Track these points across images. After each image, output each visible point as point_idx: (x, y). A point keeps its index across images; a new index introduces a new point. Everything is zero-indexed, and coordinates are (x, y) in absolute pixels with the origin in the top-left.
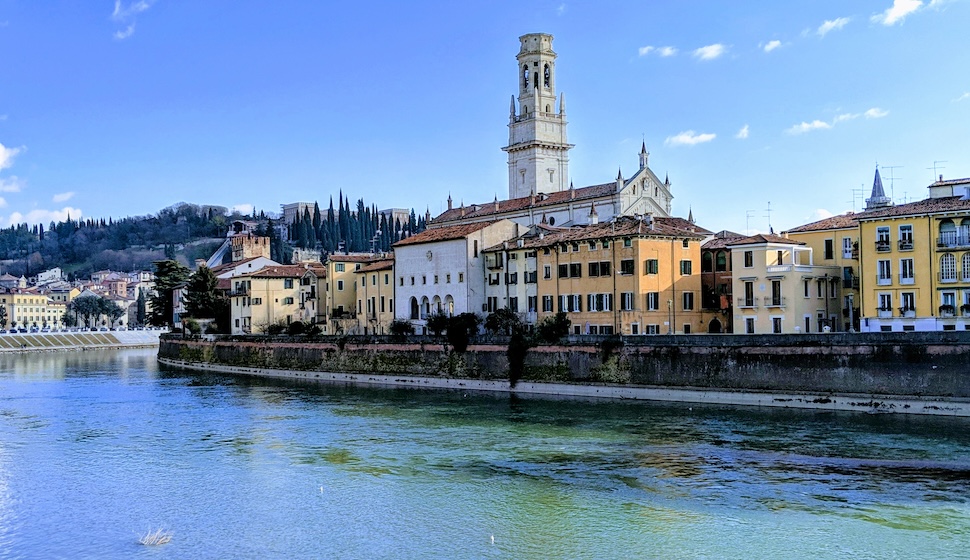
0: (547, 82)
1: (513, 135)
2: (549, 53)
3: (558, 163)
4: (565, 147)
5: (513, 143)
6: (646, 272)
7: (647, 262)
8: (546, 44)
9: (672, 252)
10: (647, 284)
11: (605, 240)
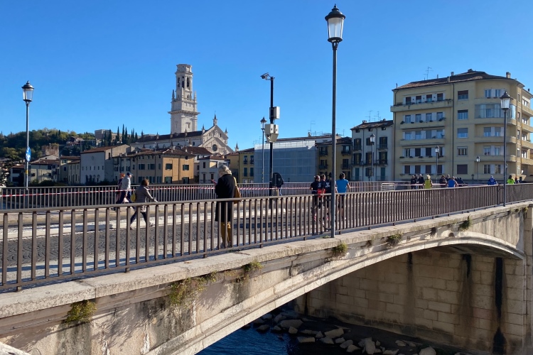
0: (188, 86)
1: (173, 107)
2: (190, 73)
3: (193, 120)
4: (196, 114)
5: (173, 110)
6: (167, 169)
7: (167, 165)
8: (188, 69)
9: (179, 161)
10: (166, 173)
11: (153, 155)
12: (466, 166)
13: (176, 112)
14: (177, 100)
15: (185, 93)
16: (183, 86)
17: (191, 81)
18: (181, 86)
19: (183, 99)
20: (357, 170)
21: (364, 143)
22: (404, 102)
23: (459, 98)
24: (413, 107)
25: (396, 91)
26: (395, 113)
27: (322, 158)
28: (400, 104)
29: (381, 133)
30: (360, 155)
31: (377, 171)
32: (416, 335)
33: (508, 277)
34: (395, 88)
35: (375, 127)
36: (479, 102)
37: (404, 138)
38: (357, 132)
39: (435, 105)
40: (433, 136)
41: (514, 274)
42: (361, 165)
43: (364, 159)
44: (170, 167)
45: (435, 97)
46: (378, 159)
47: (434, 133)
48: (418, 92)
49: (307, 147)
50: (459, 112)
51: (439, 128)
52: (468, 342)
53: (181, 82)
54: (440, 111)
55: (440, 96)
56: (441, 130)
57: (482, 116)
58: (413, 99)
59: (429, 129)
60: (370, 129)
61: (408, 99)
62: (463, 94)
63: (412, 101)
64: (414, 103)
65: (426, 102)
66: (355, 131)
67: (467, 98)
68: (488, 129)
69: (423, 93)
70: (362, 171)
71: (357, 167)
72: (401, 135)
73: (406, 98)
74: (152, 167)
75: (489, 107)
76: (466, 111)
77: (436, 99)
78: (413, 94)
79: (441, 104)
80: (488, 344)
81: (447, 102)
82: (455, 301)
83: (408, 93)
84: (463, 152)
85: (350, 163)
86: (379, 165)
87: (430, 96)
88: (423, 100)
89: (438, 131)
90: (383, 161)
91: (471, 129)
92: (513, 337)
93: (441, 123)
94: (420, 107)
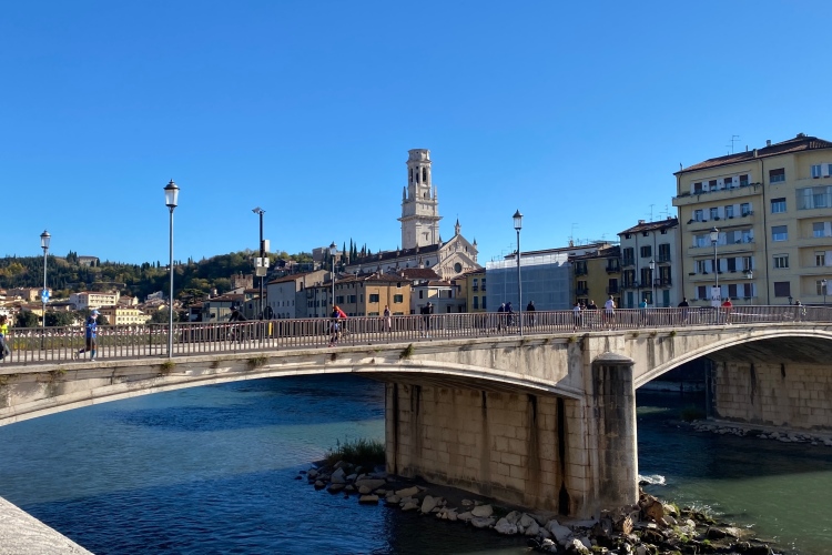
0: (424, 179)
1: (404, 211)
2: (426, 161)
3: (432, 228)
4: (437, 219)
5: (404, 216)
6: (371, 301)
7: (371, 295)
8: (423, 155)
9: (388, 290)
10: (370, 307)
11: (353, 283)
12: (788, 283)
13: (409, 218)
14: (409, 201)
15: (420, 190)
16: (418, 181)
17: (429, 172)
18: (414, 180)
19: (417, 199)
20: (630, 295)
21: (637, 253)
22: (693, 191)
23: (772, 181)
24: (704, 198)
25: (680, 174)
26: (680, 207)
27: (581, 279)
28: (687, 194)
29: (661, 239)
30: (633, 271)
31: (658, 295)
32: (492, 496)
33: (569, 421)
34: (679, 170)
35: (652, 230)
36: (800, 184)
37: (695, 245)
38: (627, 237)
39: (736, 193)
40: (736, 240)
41: (573, 417)
42: (634, 288)
43: (638, 278)
44: (375, 298)
45: (736, 182)
46: (658, 277)
47: (738, 235)
48: (711, 175)
49: (557, 263)
50: (773, 201)
51: (745, 228)
52: (537, 501)
53: (414, 175)
54: (744, 201)
55: (744, 178)
56: (748, 231)
57: (808, 206)
58: (706, 186)
59: (729, 230)
60: (645, 233)
61: (698, 186)
62: (777, 174)
63: (703, 189)
64: (705, 192)
65: (722, 189)
66: (624, 237)
67: (783, 179)
68: (819, 226)
69: (719, 175)
70: (637, 295)
71: (630, 290)
72: (691, 240)
73: (694, 184)
74: (353, 299)
75: (818, 192)
76: (784, 199)
77: (738, 184)
78: (704, 178)
79: (745, 191)
80: (555, 502)
81: (752, 188)
82: (525, 453)
83: (697, 177)
84: (782, 262)
85: (619, 284)
86: (660, 287)
87: (728, 180)
88: (719, 187)
89: (744, 231)
90: (665, 280)
91: (793, 227)
92: (576, 493)
93: (747, 220)
94: (713, 196)
